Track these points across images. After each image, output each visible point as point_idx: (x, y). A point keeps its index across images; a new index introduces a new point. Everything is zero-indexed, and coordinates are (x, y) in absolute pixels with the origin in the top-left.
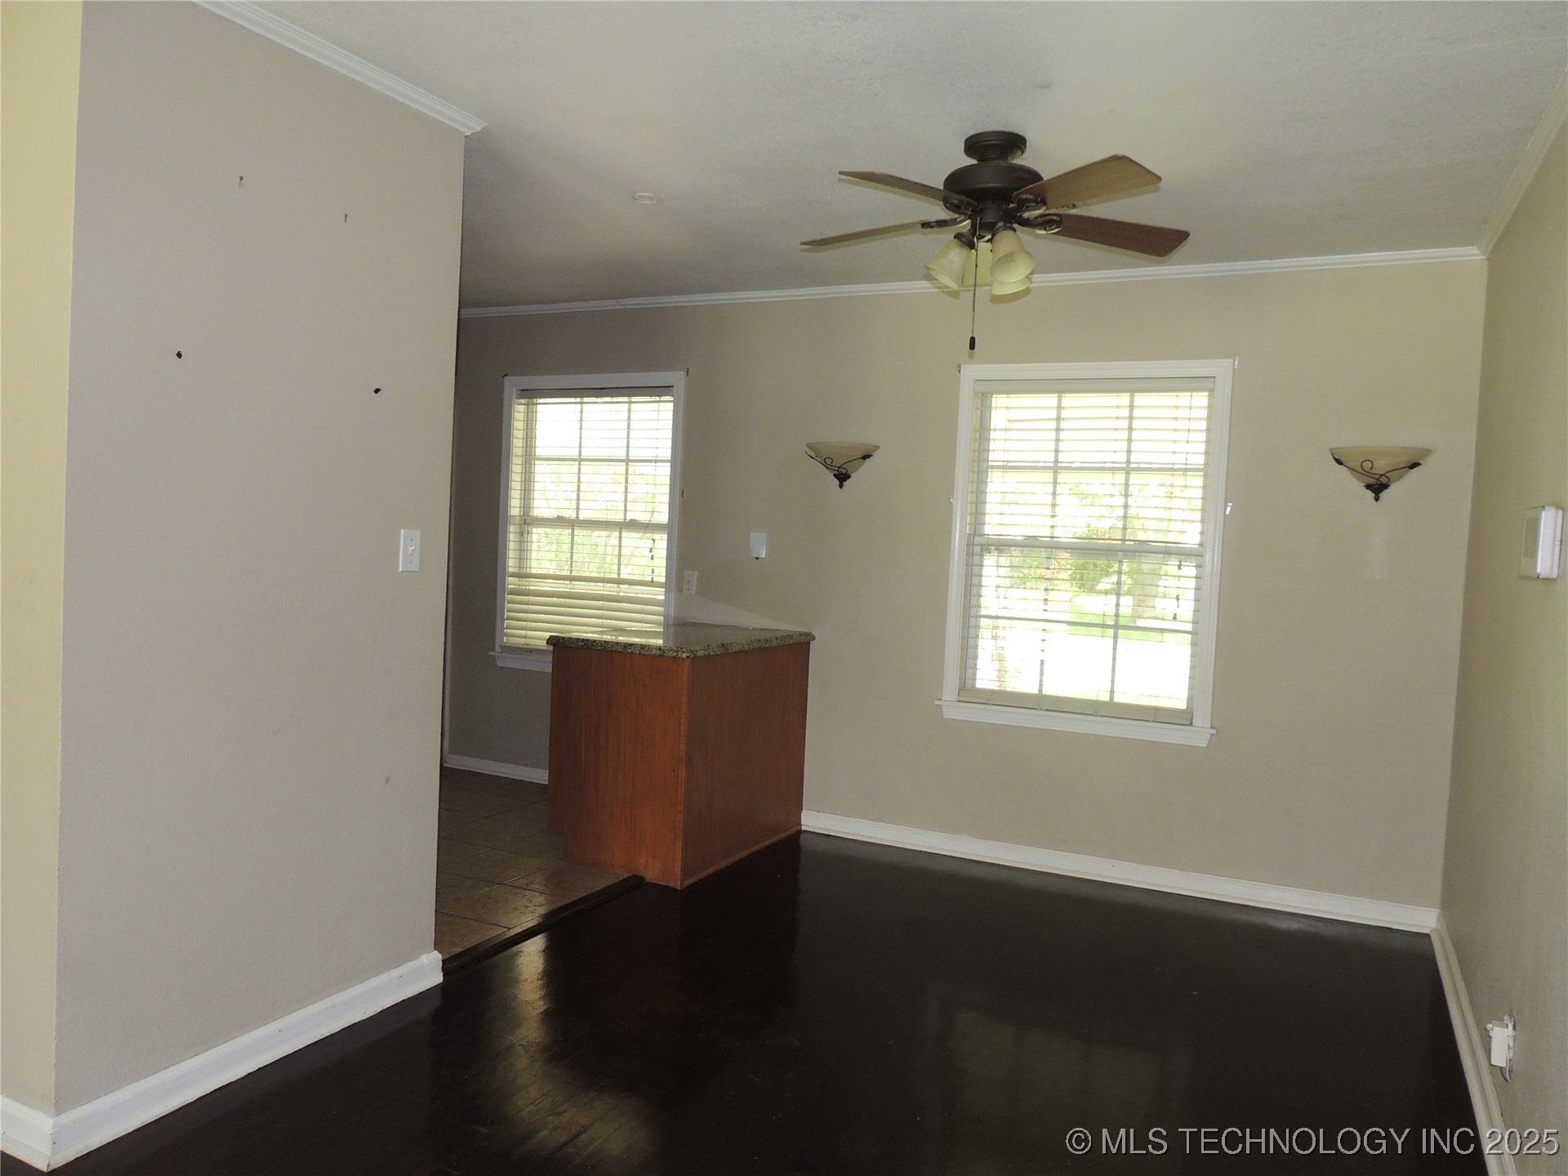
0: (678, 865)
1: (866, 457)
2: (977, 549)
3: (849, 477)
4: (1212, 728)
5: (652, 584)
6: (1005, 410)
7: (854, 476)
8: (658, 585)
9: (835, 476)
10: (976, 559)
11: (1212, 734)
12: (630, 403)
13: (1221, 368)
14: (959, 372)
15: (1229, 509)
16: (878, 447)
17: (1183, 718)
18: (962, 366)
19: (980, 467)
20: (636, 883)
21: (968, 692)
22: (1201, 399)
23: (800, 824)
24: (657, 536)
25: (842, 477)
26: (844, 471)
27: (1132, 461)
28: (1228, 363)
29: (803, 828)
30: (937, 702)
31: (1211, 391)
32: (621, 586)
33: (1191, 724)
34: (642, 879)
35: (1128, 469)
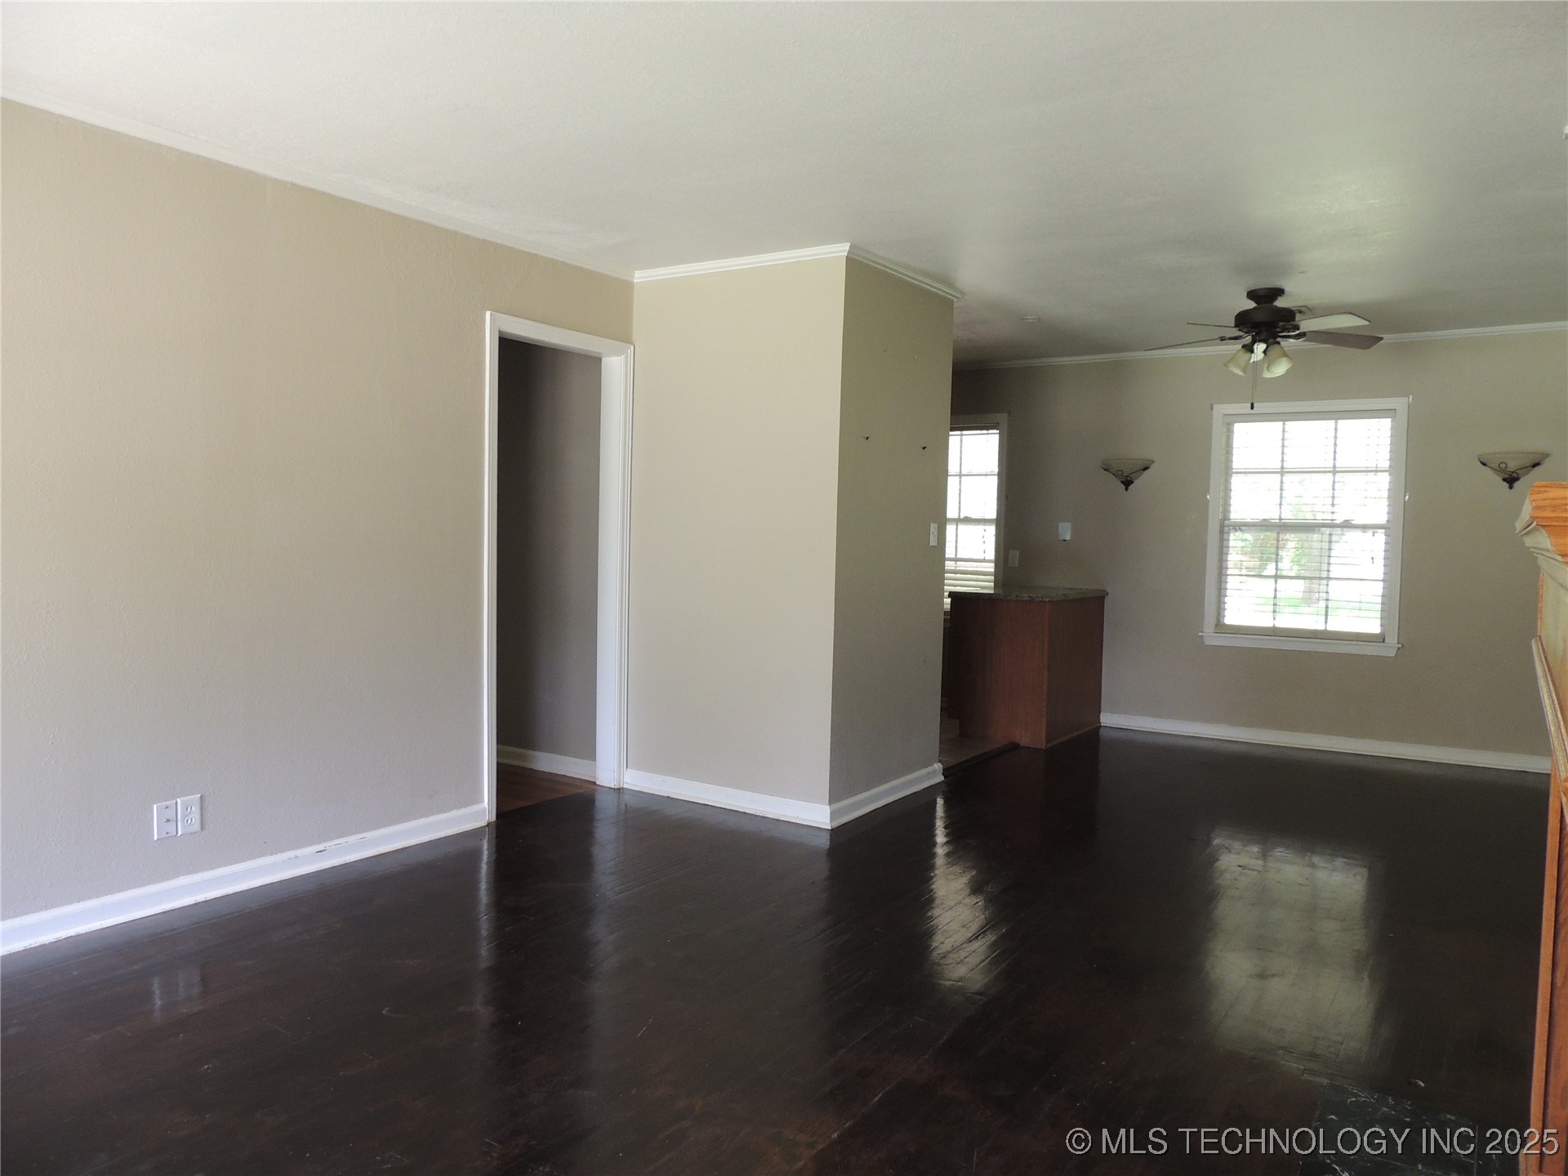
0: (1044, 735)
1: (1146, 469)
2: (1226, 529)
3: (1132, 483)
4: (1398, 643)
5: (984, 561)
6: (1243, 433)
7: (1136, 482)
8: (989, 561)
9: (1122, 482)
10: (1225, 536)
11: (1399, 648)
12: (961, 435)
13: (1400, 403)
14: (1212, 409)
15: (1407, 497)
16: (1154, 462)
17: (1380, 639)
18: (1215, 406)
19: (1227, 471)
20: (1015, 747)
21: (1220, 627)
22: (1385, 424)
23: (1099, 722)
24: (987, 527)
25: (1127, 483)
26: (1129, 479)
27: (1337, 466)
28: (1404, 400)
29: (1102, 725)
30: (1200, 634)
31: (1393, 418)
32: (958, 563)
33: (1384, 642)
34: (1018, 745)
35: (1334, 471)
